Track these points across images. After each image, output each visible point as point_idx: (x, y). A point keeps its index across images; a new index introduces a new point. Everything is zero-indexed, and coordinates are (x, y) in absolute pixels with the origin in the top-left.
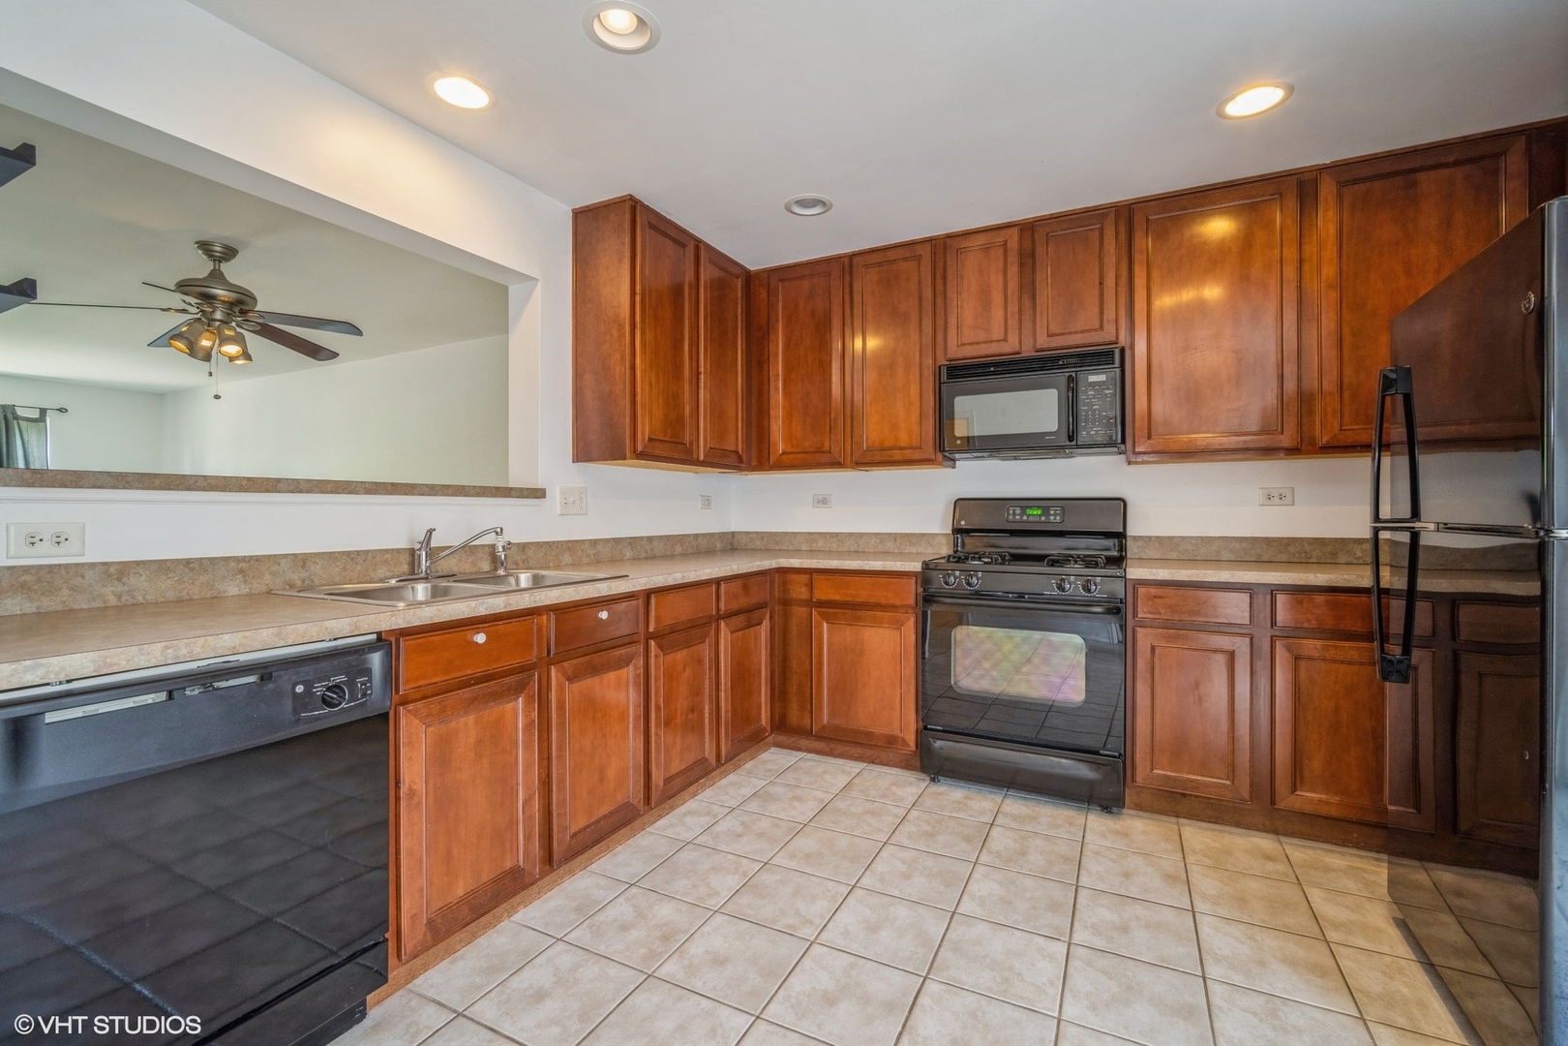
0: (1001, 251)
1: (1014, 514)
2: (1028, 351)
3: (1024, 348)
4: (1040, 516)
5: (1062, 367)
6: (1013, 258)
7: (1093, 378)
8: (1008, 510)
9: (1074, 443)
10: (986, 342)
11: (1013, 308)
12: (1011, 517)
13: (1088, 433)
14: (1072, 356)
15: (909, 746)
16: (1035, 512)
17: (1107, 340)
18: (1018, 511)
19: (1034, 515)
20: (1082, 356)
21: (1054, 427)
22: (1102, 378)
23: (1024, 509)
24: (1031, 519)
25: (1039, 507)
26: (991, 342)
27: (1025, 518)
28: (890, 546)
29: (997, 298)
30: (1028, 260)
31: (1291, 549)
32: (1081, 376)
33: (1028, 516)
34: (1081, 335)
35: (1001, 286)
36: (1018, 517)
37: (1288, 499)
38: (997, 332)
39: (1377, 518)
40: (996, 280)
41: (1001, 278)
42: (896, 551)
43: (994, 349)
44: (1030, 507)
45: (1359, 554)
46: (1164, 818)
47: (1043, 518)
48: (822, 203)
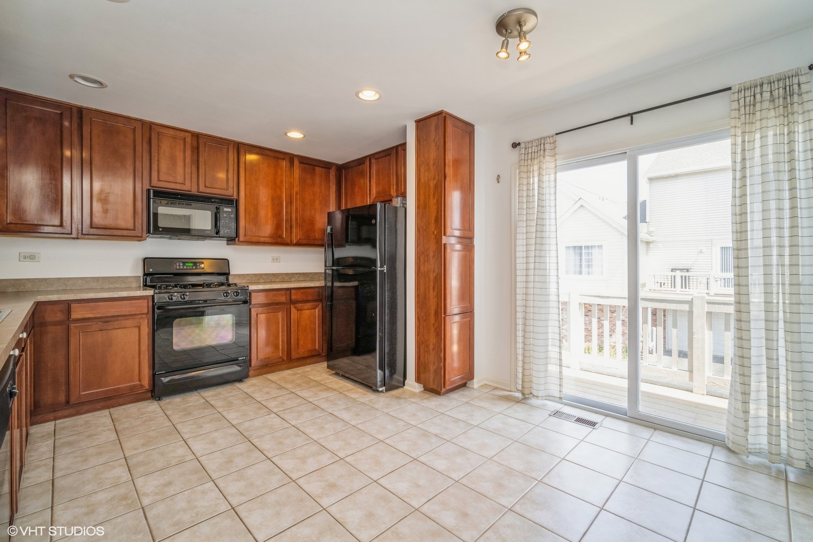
0: (182, 142)
1: (179, 266)
2: (194, 191)
3: (193, 190)
4: (193, 266)
5: (213, 202)
6: (188, 147)
7: (226, 209)
8: (176, 263)
9: (218, 235)
10: (174, 183)
11: (188, 170)
12: (178, 267)
13: (224, 232)
14: (216, 198)
15: (145, 387)
16: (190, 265)
17: (229, 194)
18: (181, 264)
19: (189, 266)
20: (222, 199)
21: (209, 228)
22: (230, 210)
23: (184, 263)
24: (188, 268)
25: (191, 262)
26: (176, 183)
27: (185, 267)
28: (94, 285)
29: (180, 163)
30: (196, 150)
31: (280, 277)
32: (221, 207)
33: (187, 266)
34: (218, 190)
35: (182, 158)
36: (181, 267)
37: (278, 261)
38: (180, 179)
39: (326, 266)
40: (179, 155)
41: (182, 154)
42: (98, 287)
43: (178, 187)
44: (187, 262)
45: (297, 278)
46: (259, 377)
47: (194, 267)
48: (101, 84)
